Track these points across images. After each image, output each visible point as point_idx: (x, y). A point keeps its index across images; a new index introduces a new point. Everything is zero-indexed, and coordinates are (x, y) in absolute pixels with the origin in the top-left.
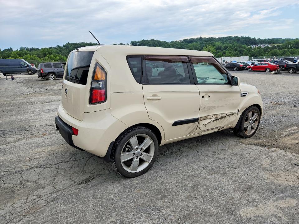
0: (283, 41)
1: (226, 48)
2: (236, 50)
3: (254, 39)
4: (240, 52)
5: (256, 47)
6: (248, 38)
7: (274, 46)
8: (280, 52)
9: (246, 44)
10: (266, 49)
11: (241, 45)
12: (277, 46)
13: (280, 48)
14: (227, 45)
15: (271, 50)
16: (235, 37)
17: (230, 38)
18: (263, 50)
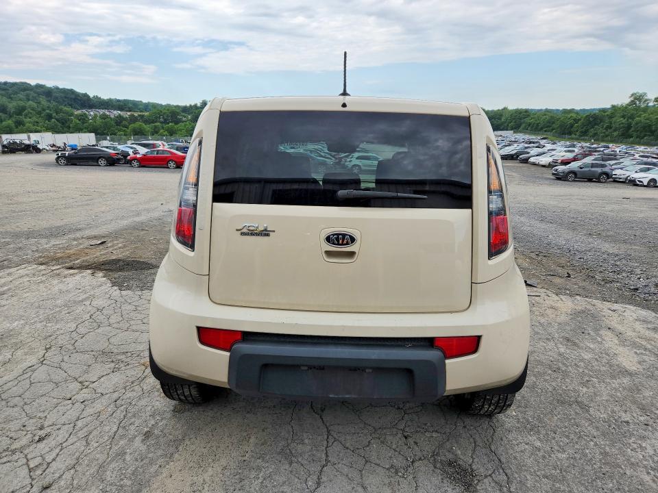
0: (147, 107)
1: (20, 111)
2: (49, 117)
3: (86, 95)
4: (63, 124)
5: (96, 115)
6: (72, 91)
7: (133, 115)
8: (147, 127)
9: (69, 105)
10: (119, 121)
11: (60, 107)
12: (139, 115)
13: (147, 121)
14: (22, 103)
15: (130, 124)
16: (38, 86)
17: (24, 88)
18: (113, 123)
